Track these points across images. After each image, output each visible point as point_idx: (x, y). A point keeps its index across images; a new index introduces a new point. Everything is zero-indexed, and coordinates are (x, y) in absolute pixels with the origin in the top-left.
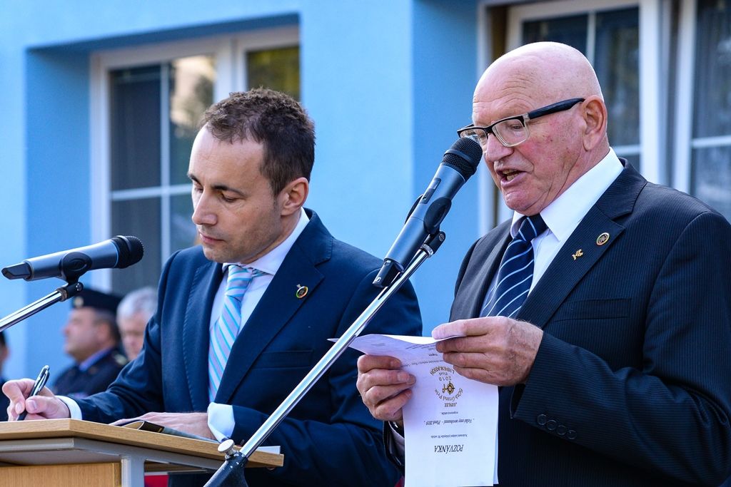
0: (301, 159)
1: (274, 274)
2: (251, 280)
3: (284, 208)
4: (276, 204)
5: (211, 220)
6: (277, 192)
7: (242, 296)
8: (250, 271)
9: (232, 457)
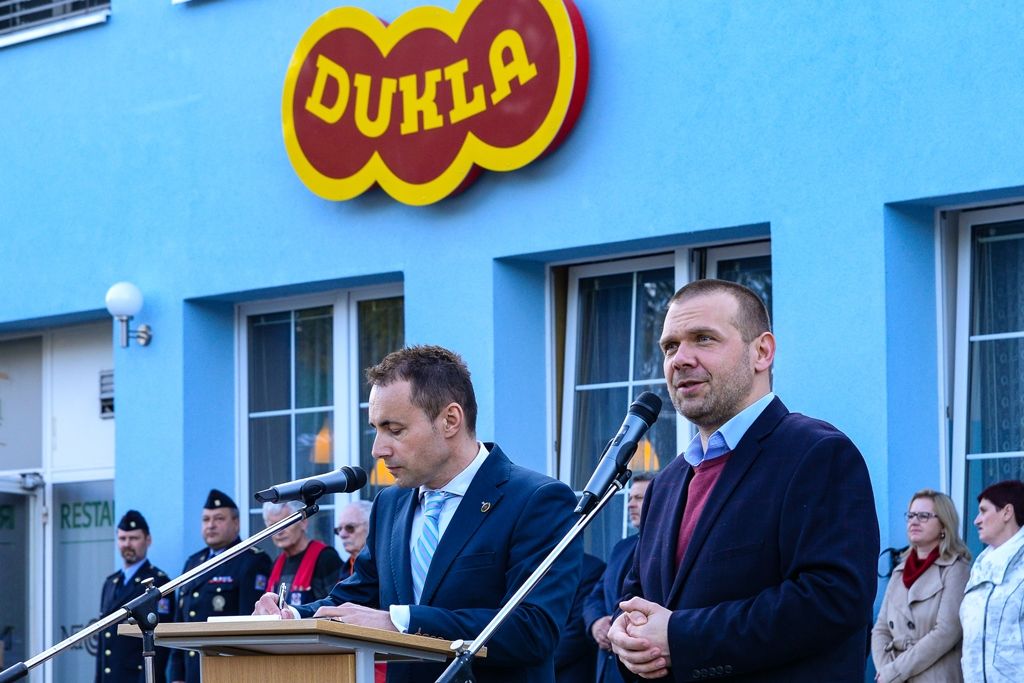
1: (463, 495)
2: (444, 502)
3: (447, 432)
4: (434, 428)
5: (388, 453)
6: (433, 417)
7: (438, 515)
8: (443, 494)
9: (462, 654)
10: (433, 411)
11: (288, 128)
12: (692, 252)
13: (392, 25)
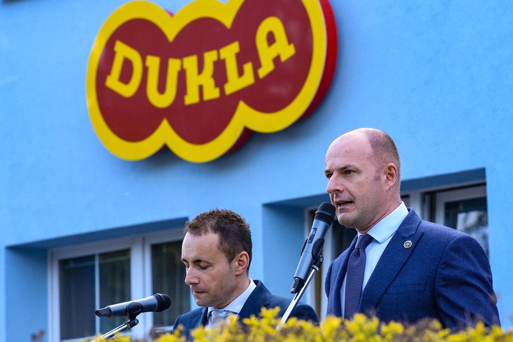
0: (242, 242)
3: (237, 271)
6: (230, 261)
8: (225, 312)
10: (231, 256)
11: (91, 101)
12: (424, 196)
13: (177, 14)
